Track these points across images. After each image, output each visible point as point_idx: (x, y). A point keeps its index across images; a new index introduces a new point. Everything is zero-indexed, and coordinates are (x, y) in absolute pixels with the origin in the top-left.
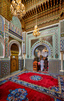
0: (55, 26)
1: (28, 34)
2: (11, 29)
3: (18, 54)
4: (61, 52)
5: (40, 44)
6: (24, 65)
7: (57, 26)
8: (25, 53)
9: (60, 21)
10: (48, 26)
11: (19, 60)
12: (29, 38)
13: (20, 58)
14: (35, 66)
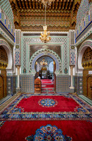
1: (24, 35)
3: (6, 66)
4: (71, 66)
5: (45, 53)
8: (20, 66)
9: (70, 30)
10: (56, 32)
11: (7, 77)
12: (25, 41)
13: (10, 73)
14: (38, 85)
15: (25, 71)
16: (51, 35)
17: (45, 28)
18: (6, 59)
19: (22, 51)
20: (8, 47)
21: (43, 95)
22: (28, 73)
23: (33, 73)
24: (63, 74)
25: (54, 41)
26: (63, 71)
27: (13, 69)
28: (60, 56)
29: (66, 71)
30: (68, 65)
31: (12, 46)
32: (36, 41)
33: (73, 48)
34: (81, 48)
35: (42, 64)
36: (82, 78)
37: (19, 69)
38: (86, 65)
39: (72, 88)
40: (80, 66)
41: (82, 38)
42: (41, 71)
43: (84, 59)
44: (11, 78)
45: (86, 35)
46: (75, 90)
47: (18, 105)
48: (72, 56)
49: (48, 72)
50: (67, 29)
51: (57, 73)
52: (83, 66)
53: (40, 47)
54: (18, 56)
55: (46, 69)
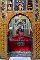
15: (13, 28)
19: (12, 21)
21: (20, 36)
22: (14, 29)
23: (16, 29)
24: (27, 29)
25: (23, 18)
26: (26, 28)
28: (25, 23)
29: (28, 28)
30: (28, 26)
32: (17, 17)
37: (11, 27)
39: (30, 34)
42: (19, 29)
51: (24, 29)
53: (18, 20)
55: (21, 28)
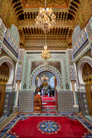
0: (62, 53)
1: (27, 53)
2: (7, 39)
4: (72, 81)
5: (45, 69)
6: (16, 104)
7: (64, 53)
8: (20, 81)
9: (68, 49)
10: (55, 51)
11: (6, 93)
12: (28, 58)
13: (9, 89)
14: (37, 103)
15: (25, 86)
16: (51, 53)
17: (46, 48)
18: (8, 74)
19: (24, 66)
20: (12, 63)
21: (44, 115)
22: (28, 89)
23: (34, 89)
24: (65, 89)
25: (54, 58)
26: (64, 87)
27: (13, 85)
28: (60, 71)
29: (67, 86)
30: (69, 80)
31: (15, 63)
32: (37, 58)
33: (71, 63)
34: (79, 64)
35: (42, 78)
36: (86, 94)
37: (19, 84)
38: (87, 80)
39: (76, 106)
40: (82, 82)
41: (79, 55)
42: (42, 86)
43: (84, 74)
44: (10, 94)
45: (82, 53)
46: (80, 109)
47: (13, 130)
48: (72, 72)
49: (49, 87)
50: (65, 48)
51: (58, 89)
52: (84, 81)
53: (41, 63)
54: (20, 71)
55: (47, 84)
